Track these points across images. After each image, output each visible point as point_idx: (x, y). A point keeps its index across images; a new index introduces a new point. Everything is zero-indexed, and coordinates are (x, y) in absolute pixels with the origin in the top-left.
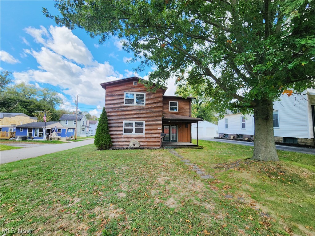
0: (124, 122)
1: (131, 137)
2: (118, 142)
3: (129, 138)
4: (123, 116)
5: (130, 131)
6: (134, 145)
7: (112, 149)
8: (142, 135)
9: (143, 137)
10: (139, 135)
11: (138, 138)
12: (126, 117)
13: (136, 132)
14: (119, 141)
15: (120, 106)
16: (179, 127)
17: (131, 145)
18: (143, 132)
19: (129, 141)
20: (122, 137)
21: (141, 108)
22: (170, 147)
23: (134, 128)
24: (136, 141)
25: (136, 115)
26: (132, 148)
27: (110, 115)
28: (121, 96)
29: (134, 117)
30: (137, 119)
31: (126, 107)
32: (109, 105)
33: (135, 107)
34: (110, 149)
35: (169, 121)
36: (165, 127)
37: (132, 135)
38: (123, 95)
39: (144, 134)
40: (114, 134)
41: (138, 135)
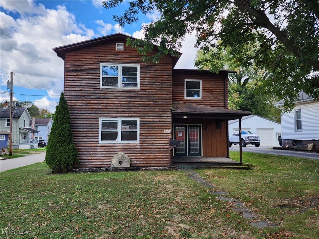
0: (101, 119)
1: (115, 147)
2: (90, 158)
3: (110, 151)
4: (99, 110)
5: (113, 137)
6: (120, 162)
7: (79, 171)
8: (135, 145)
9: (137, 147)
10: (128, 144)
11: (126, 149)
12: (104, 112)
13: (122, 139)
14: (92, 155)
15: (92, 89)
16: (205, 129)
17: (115, 163)
18: (136, 139)
19: (111, 155)
20: (98, 148)
21: (133, 93)
22: (189, 166)
23: (119, 130)
24: (124, 156)
25: (123, 107)
26: (116, 170)
27: (73, 107)
28: (93, 72)
29: (120, 110)
30: (126, 115)
31: (103, 92)
32: (73, 89)
33: (121, 92)
34: (75, 171)
35: (185, 117)
36: (177, 128)
37: (116, 145)
38: (97, 70)
39: (138, 142)
40: (83, 143)
41: (126, 145)
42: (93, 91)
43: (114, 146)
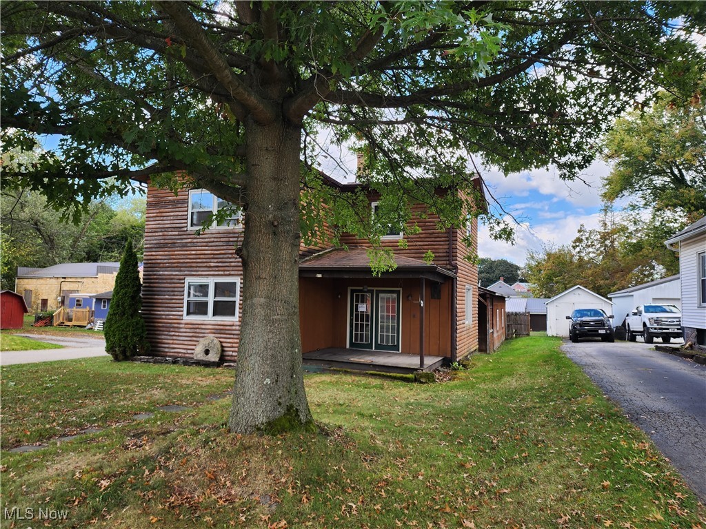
0: (188, 280)
1: (203, 327)
2: (171, 342)
3: (197, 330)
4: (184, 265)
5: (200, 308)
6: (207, 352)
8: (231, 323)
9: (234, 328)
10: (222, 323)
11: (220, 330)
12: (192, 268)
13: (215, 314)
14: (174, 338)
15: (177, 233)
16: (406, 298)
17: (198, 353)
18: (233, 314)
19: (198, 339)
20: (181, 326)
21: (231, 235)
23: (211, 299)
24: (212, 341)
25: (216, 260)
26: (199, 363)
27: (154, 261)
28: (179, 205)
29: (212, 264)
30: (220, 273)
31: (191, 236)
32: (154, 234)
33: (214, 236)
35: (319, 276)
37: (205, 322)
38: (185, 202)
39: (235, 319)
40: (164, 317)
41: (219, 323)
42: (178, 235)
43: (202, 324)
